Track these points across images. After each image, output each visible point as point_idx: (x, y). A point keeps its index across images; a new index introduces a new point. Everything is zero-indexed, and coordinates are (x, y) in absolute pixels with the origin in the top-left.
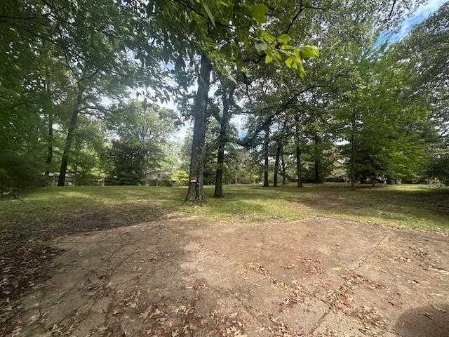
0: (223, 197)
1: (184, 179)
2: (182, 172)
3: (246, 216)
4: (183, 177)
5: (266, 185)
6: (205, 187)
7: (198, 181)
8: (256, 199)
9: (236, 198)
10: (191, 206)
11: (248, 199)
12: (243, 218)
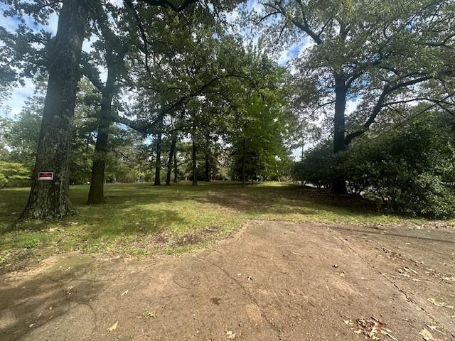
0: (105, 202)
1: (19, 177)
2: (14, 164)
3: (164, 234)
4: (15, 173)
5: (157, 183)
6: (71, 187)
7: (56, 179)
8: (158, 202)
9: (127, 203)
10: (37, 228)
11: (146, 203)
12: (162, 240)
